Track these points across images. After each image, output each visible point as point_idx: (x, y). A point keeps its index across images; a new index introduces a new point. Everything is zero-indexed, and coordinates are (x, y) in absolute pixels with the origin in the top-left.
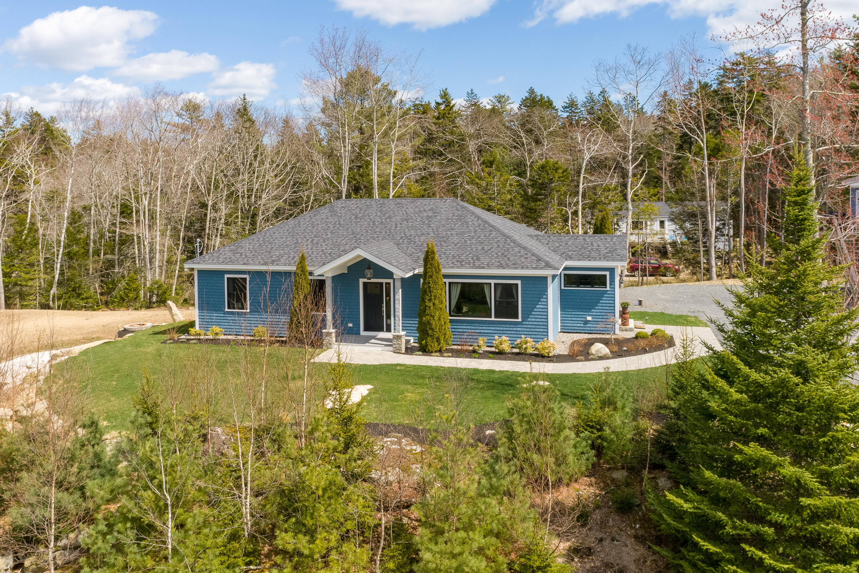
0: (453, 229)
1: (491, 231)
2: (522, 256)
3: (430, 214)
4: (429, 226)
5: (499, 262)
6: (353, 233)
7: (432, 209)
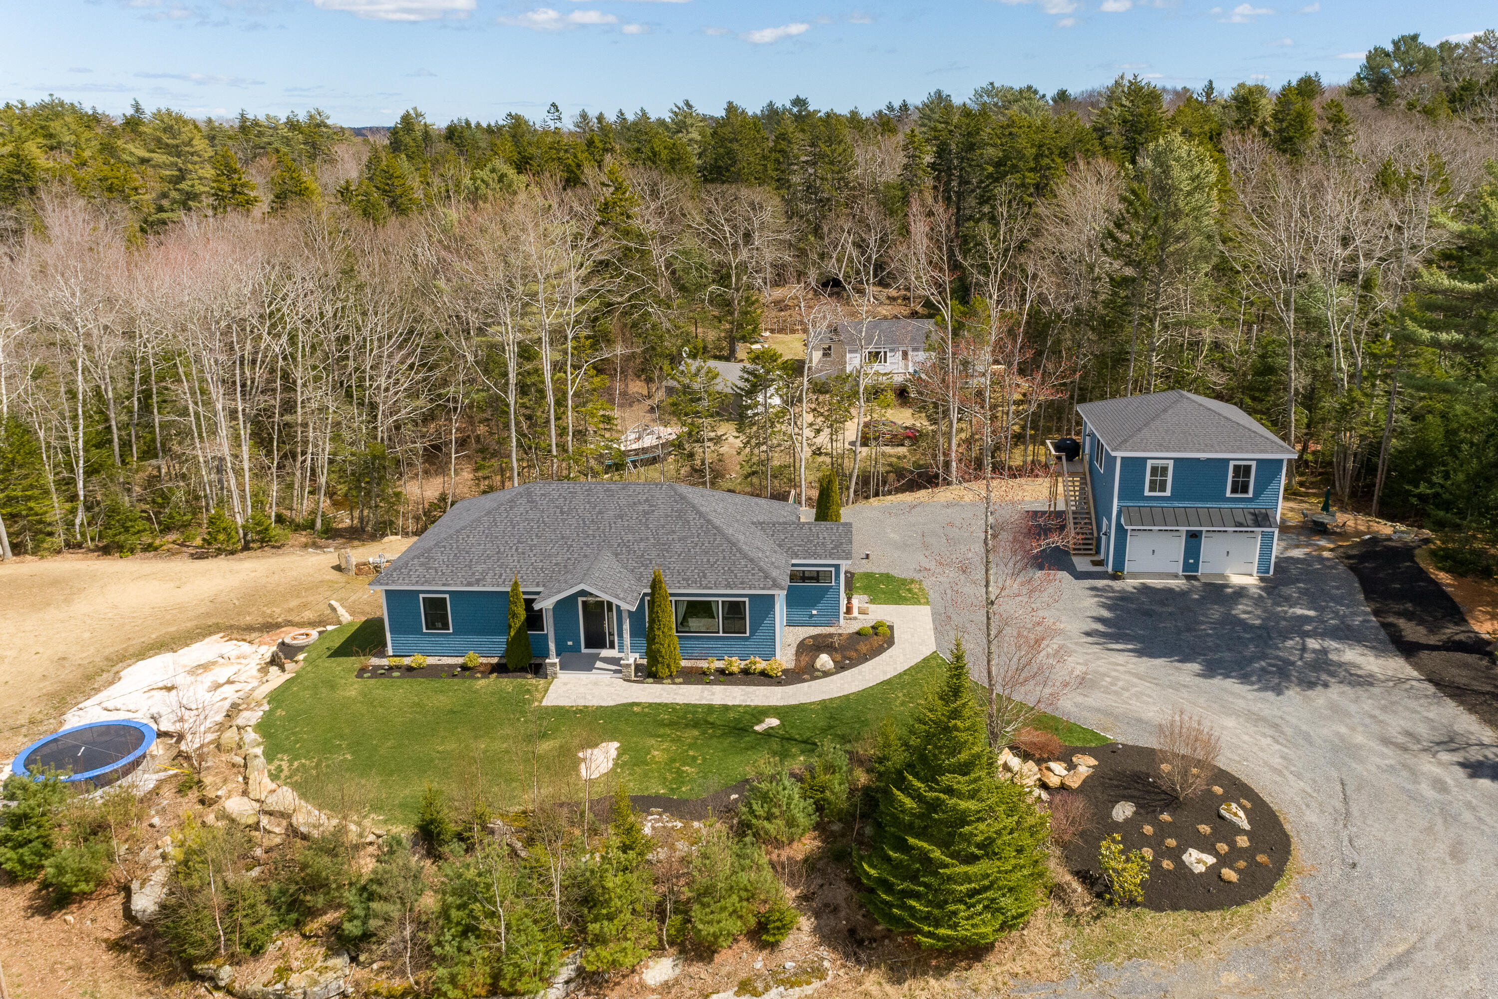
0: (674, 532)
1: (715, 535)
2: (749, 572)
3: (646, 508)
4: (647, 527)
5: (726, 580)
6: (563, 538)
7: (647, 500)
